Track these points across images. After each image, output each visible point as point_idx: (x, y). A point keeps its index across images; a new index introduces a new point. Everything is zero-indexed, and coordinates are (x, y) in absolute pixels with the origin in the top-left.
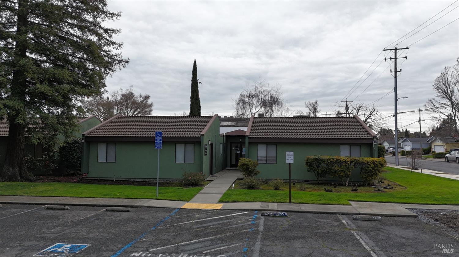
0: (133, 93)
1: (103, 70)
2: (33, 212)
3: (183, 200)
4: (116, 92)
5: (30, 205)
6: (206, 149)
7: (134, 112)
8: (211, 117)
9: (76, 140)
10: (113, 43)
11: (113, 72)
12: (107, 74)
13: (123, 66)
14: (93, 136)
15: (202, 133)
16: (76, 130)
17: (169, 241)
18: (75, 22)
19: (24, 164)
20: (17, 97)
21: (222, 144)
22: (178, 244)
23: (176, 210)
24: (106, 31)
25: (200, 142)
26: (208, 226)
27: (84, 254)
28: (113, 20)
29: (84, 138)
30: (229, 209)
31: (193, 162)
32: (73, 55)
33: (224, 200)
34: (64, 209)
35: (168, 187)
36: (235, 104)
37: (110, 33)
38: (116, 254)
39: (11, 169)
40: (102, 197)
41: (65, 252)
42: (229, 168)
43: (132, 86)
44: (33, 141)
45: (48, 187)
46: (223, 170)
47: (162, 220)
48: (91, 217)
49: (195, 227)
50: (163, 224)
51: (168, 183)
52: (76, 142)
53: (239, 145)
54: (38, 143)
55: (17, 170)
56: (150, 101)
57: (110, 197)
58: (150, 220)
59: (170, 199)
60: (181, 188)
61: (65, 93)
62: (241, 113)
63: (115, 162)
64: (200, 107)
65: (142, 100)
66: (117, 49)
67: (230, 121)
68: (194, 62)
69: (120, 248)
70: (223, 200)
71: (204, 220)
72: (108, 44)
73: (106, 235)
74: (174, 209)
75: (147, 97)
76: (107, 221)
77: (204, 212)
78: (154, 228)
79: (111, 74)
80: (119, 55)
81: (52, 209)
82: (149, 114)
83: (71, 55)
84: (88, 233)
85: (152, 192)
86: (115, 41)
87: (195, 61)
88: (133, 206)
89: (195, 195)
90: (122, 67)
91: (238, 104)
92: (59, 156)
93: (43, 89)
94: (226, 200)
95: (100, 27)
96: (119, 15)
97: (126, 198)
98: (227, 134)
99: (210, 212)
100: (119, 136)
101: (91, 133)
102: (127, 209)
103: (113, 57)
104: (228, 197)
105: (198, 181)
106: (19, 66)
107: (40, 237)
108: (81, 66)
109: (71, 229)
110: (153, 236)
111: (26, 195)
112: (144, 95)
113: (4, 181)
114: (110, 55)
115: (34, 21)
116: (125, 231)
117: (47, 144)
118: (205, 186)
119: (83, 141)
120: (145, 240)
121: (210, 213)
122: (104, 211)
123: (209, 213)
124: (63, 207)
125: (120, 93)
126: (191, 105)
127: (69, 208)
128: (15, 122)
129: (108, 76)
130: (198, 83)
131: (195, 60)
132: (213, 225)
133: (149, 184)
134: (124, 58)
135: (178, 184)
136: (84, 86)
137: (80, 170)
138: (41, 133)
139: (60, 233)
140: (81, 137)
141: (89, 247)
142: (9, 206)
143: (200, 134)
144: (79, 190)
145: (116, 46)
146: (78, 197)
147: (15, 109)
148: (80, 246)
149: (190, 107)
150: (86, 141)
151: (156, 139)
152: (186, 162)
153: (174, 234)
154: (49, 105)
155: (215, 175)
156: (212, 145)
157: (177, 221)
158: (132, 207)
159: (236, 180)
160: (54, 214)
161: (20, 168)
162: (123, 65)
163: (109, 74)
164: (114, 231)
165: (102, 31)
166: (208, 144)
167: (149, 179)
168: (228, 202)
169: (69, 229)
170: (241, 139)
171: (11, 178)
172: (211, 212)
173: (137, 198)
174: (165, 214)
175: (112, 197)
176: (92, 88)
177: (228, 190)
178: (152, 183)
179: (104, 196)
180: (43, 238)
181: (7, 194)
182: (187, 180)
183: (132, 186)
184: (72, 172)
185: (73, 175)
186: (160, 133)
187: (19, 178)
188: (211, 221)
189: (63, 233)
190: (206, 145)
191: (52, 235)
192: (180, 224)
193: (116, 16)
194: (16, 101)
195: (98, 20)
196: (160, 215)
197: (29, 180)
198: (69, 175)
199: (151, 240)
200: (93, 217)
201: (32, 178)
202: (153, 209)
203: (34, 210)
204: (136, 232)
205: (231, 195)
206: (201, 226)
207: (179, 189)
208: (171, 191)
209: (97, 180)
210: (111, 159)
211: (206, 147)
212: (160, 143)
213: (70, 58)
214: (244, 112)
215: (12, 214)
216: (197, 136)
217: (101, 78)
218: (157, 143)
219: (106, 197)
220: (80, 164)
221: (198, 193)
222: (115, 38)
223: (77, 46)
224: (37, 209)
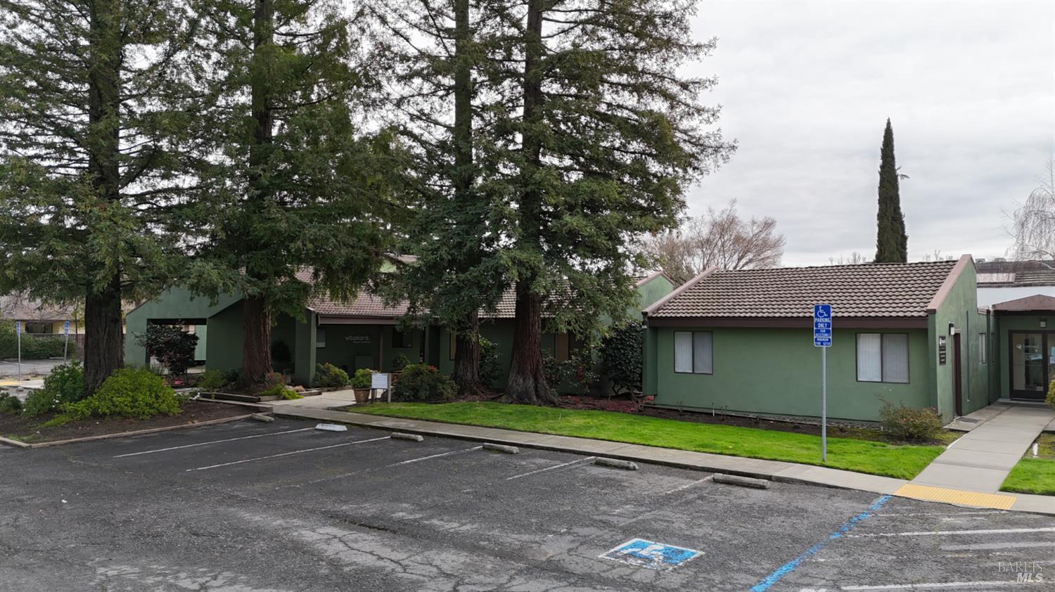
0: (737, 218)
1: (680, 171)
2: (573, 467)
3: (896, 475)
4: (700, 218)
5: (565, 454)
6: (943, 348)
7: (740, 259)
8: (950, 263)
9: (630, 326)
10: (699, 111)
11: (702, 174)
12: (690, 180)
13: (724, 159)
14: (664, 315)
15: (930, 307)
16: (633, 305)
17: (887, 574)
18: (624, 79)
19: (542, 372)
20: (529, 242)
21: (984, 336)
22: (914, 586)
23: (882, 499)
24: (684, 86)
25: (927, 329)
26: (988, 552)
27: (695, 570)
28: (698, 59)
29: (646, 319)
30: (1038, 514)
31: (906, 381)
32: (623, 149)
33: (1019, 487)
34: (628, 469)
35: (843, 440)
36: (1011, 223)
37: (693, 90)
38: (765, 583)
39: (521, 381)
40: (697, 449)
41: (656, 559)
42: (1008, 401)
43: (734, 201)
44: (560, 326)
45: (588, 420)
46: (989, 404)
47: (852, 518)
48: (684, 491)
49: (948, 548)
50: (856, 529)
51: (842, 430)
52: (631, 328)
53: (1038, 339)
54: (568, 330)
55: (531, 383)
56: (775, 233)
57: (714, 451)
58: (819, 515)
59: (857, 468)
60: (878, 443)
61: (611, 229)
62: (1035, 249)
63: (711, 372)
64: (905, 238)
65: (756, 231)
66: (708, 121)
67: (998, 272)
68: (885, 127)
69: (770, 572)
70: (1014, 487)
71: (969, 532)
72: (689, 115)
73: (729, 536)
74: (877, 495)
75: (768, 225)
76: (721, 505)
77: (964, 513)
78: (837, 536)
79: (698, 180)
80: (714, 135)
81: (605, 465)
82: (774, 263)
83: (618, 149)
84: (690, 525)
85: (808, 449)
86: (703, 106)
87: (889, 124)
88: (771, 476)
89: (926, 465)
90: (721, 162)
91: (1023, 225)
92: (600, 357)
93: (575, 224)
94: (1025, 488)
95: (674, 80)
96: (711, 46)
97: (749, 457)
98: (999, 308)
99: (981, 513)
100: (720, 315)
101: (659, 309)
102: (761, 484)
103: (701, 142)
104: (1028, 480)
105: (926, 429)
106: (532, 184)
107: (601, 521)
108: (638, 169)
109: (653, 512)
110: (842, 556)
111: (554, 432)
112: (760, 219)
113: (511, 403)
114: (694, 137)
115: (549, 90)
116: (769, 533)
117: (582, 334)
118: (947, 445)
119: (645, 327)
120: (823, 560)
121: (983, 518)
122: (709, 481)
123: (978, 516)
124: (624, 464)
125: (708, 218)
126: (879, 234)
127: (637, 467)
128: (531, 292)
129: (693, 186)
130: (899, 178)
131: (889, 120)
132: (1002, 550)
133: (795, 427)
134: (726, 139)
135: (870, 434)
136: (645, 211)
137: (640, 389)
138: (572, 310)
139: (634, 517)
140: (641, 319)
141: (701, 556)
142: (530, 452)
143: (924, 309)
144: (646, 431)
145: (705, 116)
146: (648, 445)
147: (530, 266)
148: (682, 552)
149: (878, 241)
150: (650, 327)
151: (817, 323)
152: (884, 380)
153: (894, 558)
154: (584, 256)
155: (969, 416)
156: (957, 336)
157: (894, 526)
158: (769, 478)
159: (1039, 436)
160: (612, 477)
161: (536, 379)
162: (722, 155)
163: (695, 180)
164: (743, 529)
165: (674, 89)
166: (947, 335)
167: (791, 418)
168: (1031, 492)
169: (650, 511)
170: (1045, 320)
171: (522, 399)
172: (985, 515)
173: (775, 460)
174: (854, 504)
175: (718, 451)
176: (661, 213)
177: (1023, 460)
178: (801, 426)
179: (702, 448)
180: (606, 524)
181: (521, 428)
182: (896, 425)
183: (757, 432)
184: (624, 390)
185: (627, 396)
186: (827, 309)
187: (535, 399)
188: (991, 538)
189: (640, 518)
190: (943, 338)
191: (621, 519)
192: (903, 534)
193: (706, 50)
194: (531, 250)
195: (668, 66)
196: (845, 506)
197: (552, 404)
198: (617, 397)
199: (839, 564)
200: (689, 491)
201: (555, 400)
202: (822, 489)
203: (575, 464)
204: (795, 540)
205: (1035, 475)
206: (965, 547)
207: (874, 445)
208: (855, 449)
209: (677, 410)
210: (704, 367)
211: (941, 342)
212: (828, 332)
213: (617, 154)
214: (1044, 244)
215: (539, 469)
216: (915, 314)
217: (677, 190)
218: (818, 331)
219: (705, 450)
220: (641, 375)
221: (931, 460)
222: (704, 98)
223: (630, 130)
224: (579, 463)
